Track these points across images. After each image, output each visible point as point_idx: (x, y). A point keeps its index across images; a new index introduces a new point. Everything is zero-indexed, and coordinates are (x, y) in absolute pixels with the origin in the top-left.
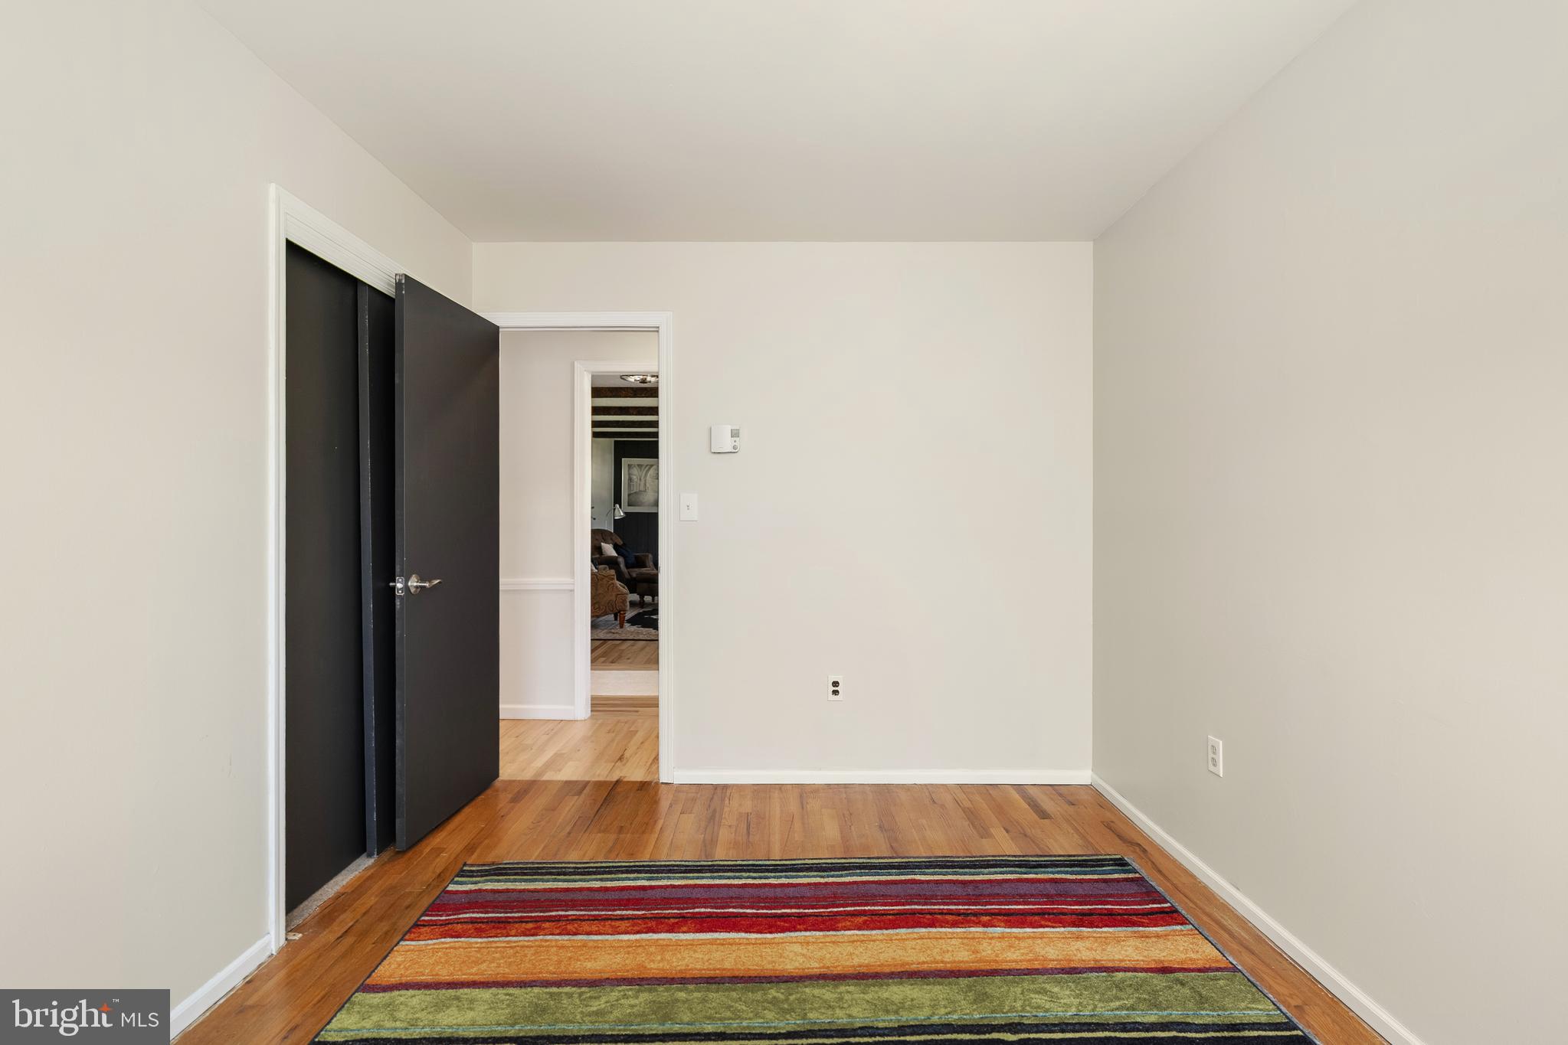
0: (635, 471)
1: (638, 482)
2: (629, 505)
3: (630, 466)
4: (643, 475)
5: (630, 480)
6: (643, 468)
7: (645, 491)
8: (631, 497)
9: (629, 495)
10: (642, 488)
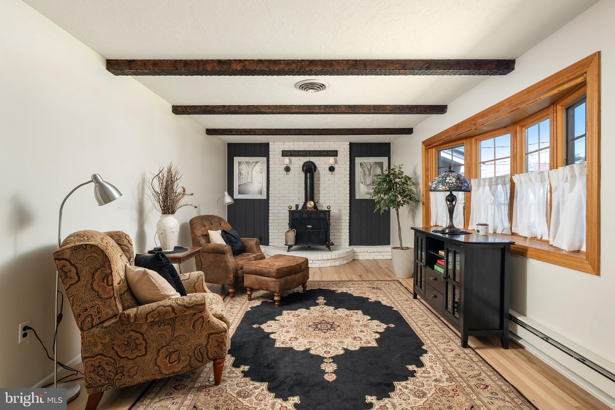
0: (244, 167)
1: (247, 176)
3: (240, 163)
4: (250, 169)
5: (240, 173)
6: (250, 164)
7: (252, 183)
8: (241, 187)
9: (239, 186)
10: (249, 180)
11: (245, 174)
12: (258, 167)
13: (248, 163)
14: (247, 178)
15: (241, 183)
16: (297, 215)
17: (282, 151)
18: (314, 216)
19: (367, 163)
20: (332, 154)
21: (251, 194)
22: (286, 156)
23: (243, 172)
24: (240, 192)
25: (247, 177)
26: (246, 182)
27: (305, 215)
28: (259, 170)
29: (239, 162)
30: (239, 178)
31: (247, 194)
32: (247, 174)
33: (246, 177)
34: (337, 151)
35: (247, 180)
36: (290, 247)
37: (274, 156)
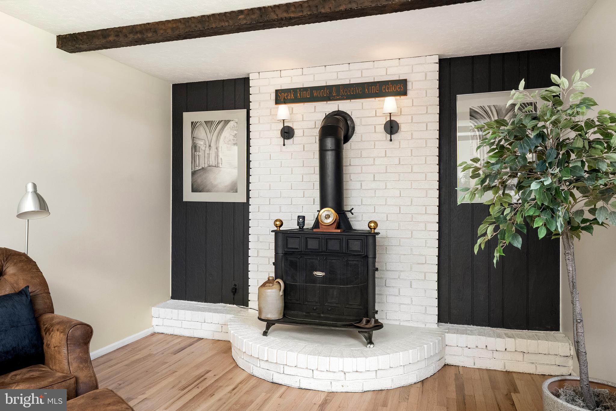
0: (201, 133)
1: (207, 152)
2: (194, 190)
3: (194, 125)
4: (214, 138)
5: (195, 147)
6: (214, 126)
7: (217, 166)
8: (196, 176)
9: (194, 173)
10: (212, 162)
11: (203, 148)
12: (228, 133)
13: (209, 125)
14: (209, 157)
15: (197, 168)
16: (294, 244)
17: (277, 91)
18: (334, 245)
19: (489, 107)
20: (393, 89)
21: (217, 191)
22: (285, 102)
23: (200, 143)
24: (195, 186)
25: (209, 154)
26: (206, 165)
27: (313, 244)
28: (232, 138)
29: (192, 123)
30: (193, 157)
31: (208, 191)
32: (207, 149)
33: (206, 155)
34: (404, 82)
35: (208, 160)
36: (270, 323)
37: (260, 105)
